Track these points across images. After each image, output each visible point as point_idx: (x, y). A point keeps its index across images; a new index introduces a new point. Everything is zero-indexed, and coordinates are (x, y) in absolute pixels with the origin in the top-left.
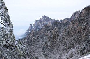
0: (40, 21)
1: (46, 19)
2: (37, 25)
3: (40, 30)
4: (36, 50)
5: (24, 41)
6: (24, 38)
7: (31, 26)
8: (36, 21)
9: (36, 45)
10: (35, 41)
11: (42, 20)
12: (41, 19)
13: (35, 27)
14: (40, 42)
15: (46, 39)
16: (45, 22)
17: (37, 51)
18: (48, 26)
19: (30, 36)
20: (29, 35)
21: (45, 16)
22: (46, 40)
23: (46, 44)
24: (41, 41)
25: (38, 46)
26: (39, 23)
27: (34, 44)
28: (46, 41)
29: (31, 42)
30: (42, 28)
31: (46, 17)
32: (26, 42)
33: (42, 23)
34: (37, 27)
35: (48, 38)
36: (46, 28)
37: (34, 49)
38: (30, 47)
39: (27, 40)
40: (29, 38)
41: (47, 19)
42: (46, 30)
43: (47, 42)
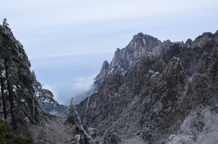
0: (129, 49)
1: (145, 42)
2: (121, 60)
3: (131, 73)
4: (122, 127)
5: (89, 104)
6: (88, 98)
7: (106, 65)
8: (118, 50)
9: (121, 112)
10: (116, 104)
11: (135, 47)
12: (132, 44)
13: (117, 66)
14: (130, 106)
15: (147, 94)
16: (143, 50)
17: (124, 129)
18: (151, 59)
19: (105, 90)
20: (102, 88)
21: (141, 35)
22: (149, 96)
23: (147, 108)
24: (133, 102)
25: (126, 115)
26: (126, 56)
27: (116, 112)
28: (147, 100)
29: (106, 107)
30: (136, 68)
31: (145, 38)
32: (94, 109)
33: (135, 54)
34: (122, 66)
35: (154, 91)
36: (146, 67)
37: (114, 123)
38: (105, 121)
39: (97, 102)
40: (102, 97)
41: (147, 43)
42: (146, 72)
43: (151, 101)
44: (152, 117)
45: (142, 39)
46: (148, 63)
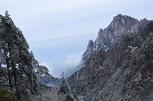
0: (110, 29)
1: (123, 22)
2: (104, 39)
3: (113, 49)
4: (107, 95)
5: (79, 77)
6: (77, 71)
7: (91, 43)
8: (101, 30)
9: (106, 82)
10: (101, 76)
11: (116, 26)
12: (112, 25)
13: (101, 44)
14: (114, 77)
15: (127, 66)
16: (123, 29)
17: (109, 96)
18: (130, 36)
19: (91, 65)
20: (88, 63)
21: (120, 16)
22: (129, 68)
23: (129, 78)
24: (116, 74)
25: (110, 85)
26: (108, 35)
27: (101, 82)
28: (128, 71)
29: (93, 78)
30: (117, 44)
31: (124, 18)
32: (84, 81)
33: (116, 33)
34: (105, 44)
35: (134, 64)
36: (126, 43)
37: (100, 92)
38: (93, 90)
39: (85, 74)
40: (89, 71)
41: (126, 23)
42: (126, 47)
43: (131, 73)
44: (133, 86)
45: (121, 20)
46: (127, 40)
